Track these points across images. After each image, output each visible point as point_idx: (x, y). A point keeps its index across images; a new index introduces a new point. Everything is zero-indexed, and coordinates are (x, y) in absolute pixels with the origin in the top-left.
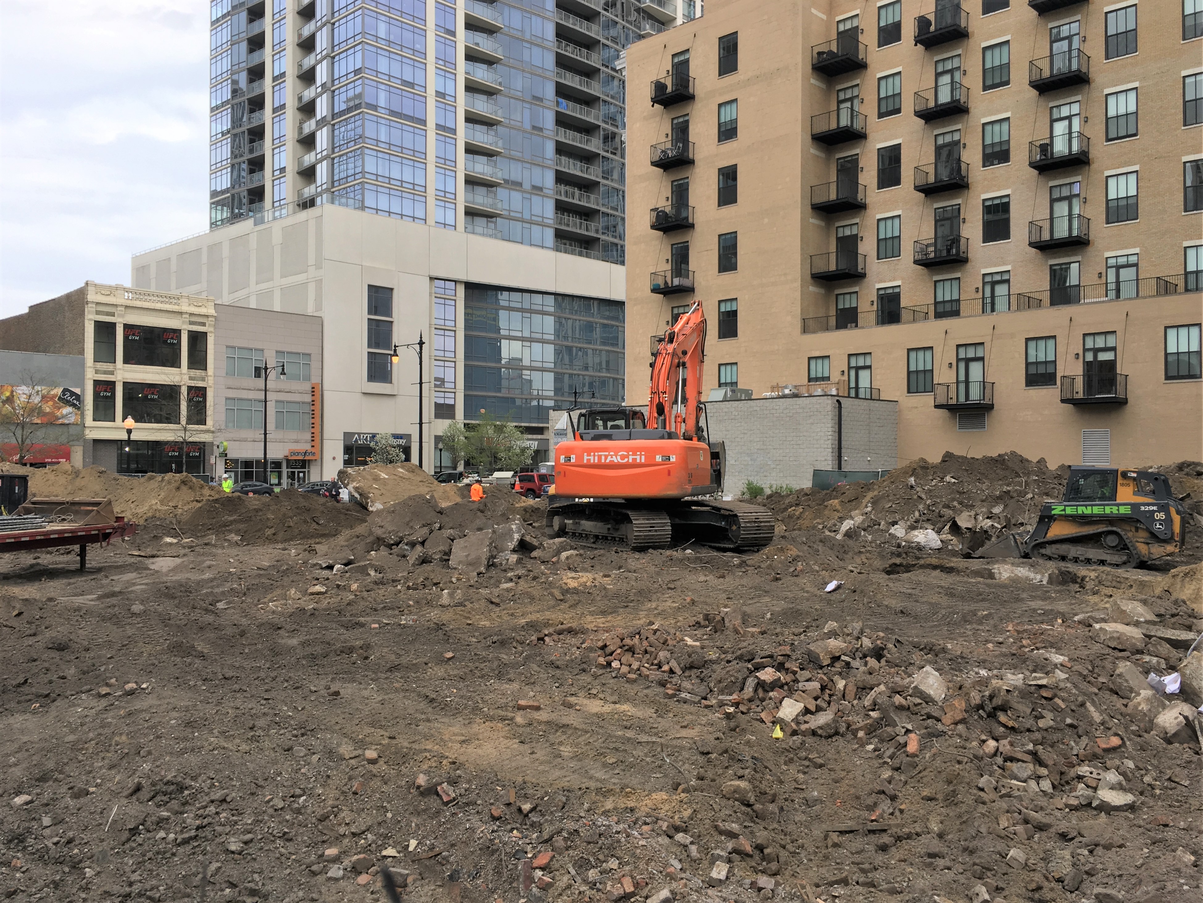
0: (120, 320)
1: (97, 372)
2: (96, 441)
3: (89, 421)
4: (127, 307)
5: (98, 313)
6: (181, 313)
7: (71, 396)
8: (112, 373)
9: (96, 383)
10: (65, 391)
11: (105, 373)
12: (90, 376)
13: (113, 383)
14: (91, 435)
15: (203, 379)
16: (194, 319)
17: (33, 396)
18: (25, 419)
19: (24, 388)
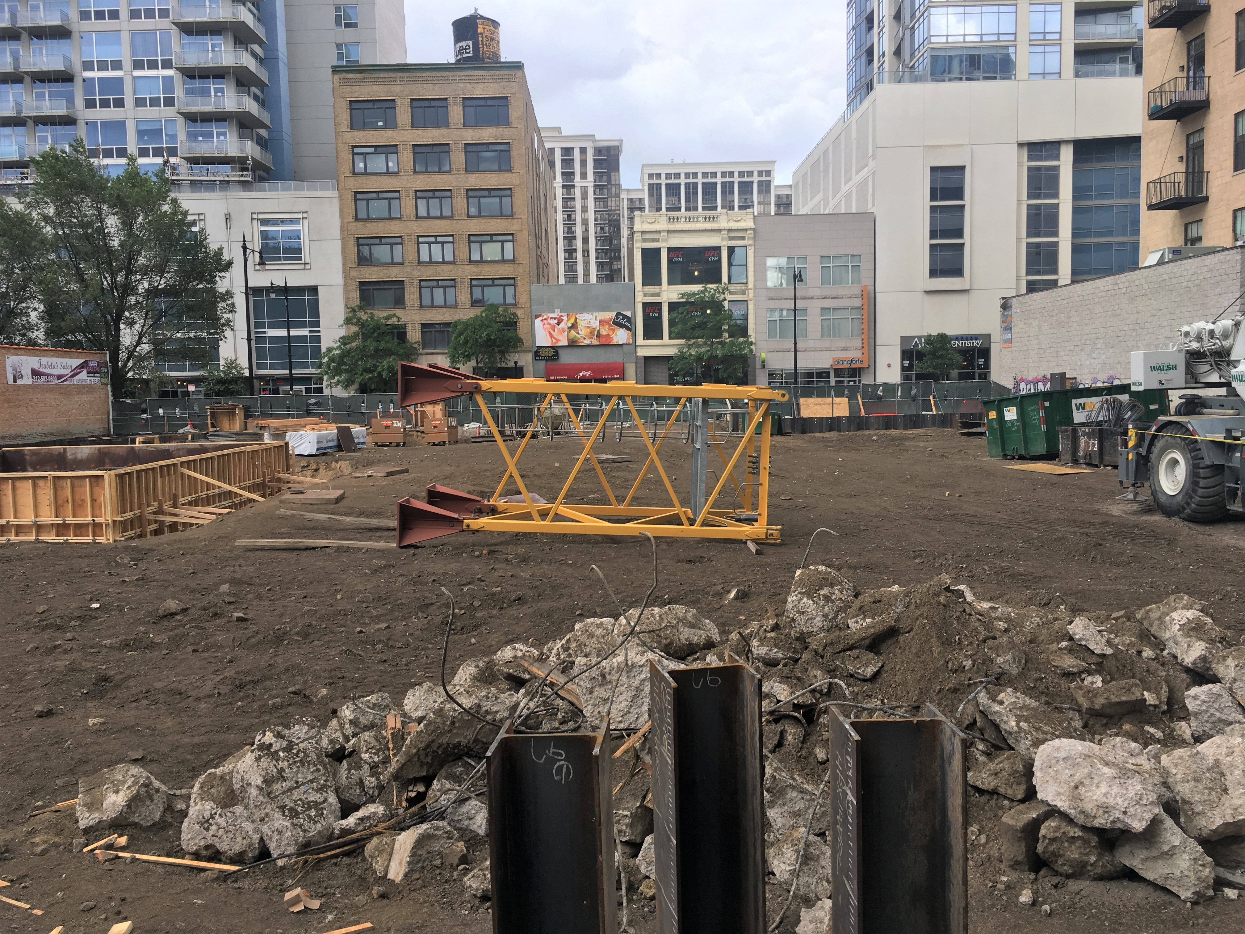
0: (663, 245)
1: (645, 295)
2: (647, 359)
3: (640, 340)
4: (669, 232)
5: (644, 240)
6: (719, 231)
7: (623, 319)
8: (658, 295)
9: (645, 305)
10: (618, 314)
11: (653, 295)
12: (640, 299)
13: (660, 304)
14: (642, 352)
15: (744, 293)
16: (733, 234)
17: (592, 321)
18: (587, 342)
19: (585, 314)
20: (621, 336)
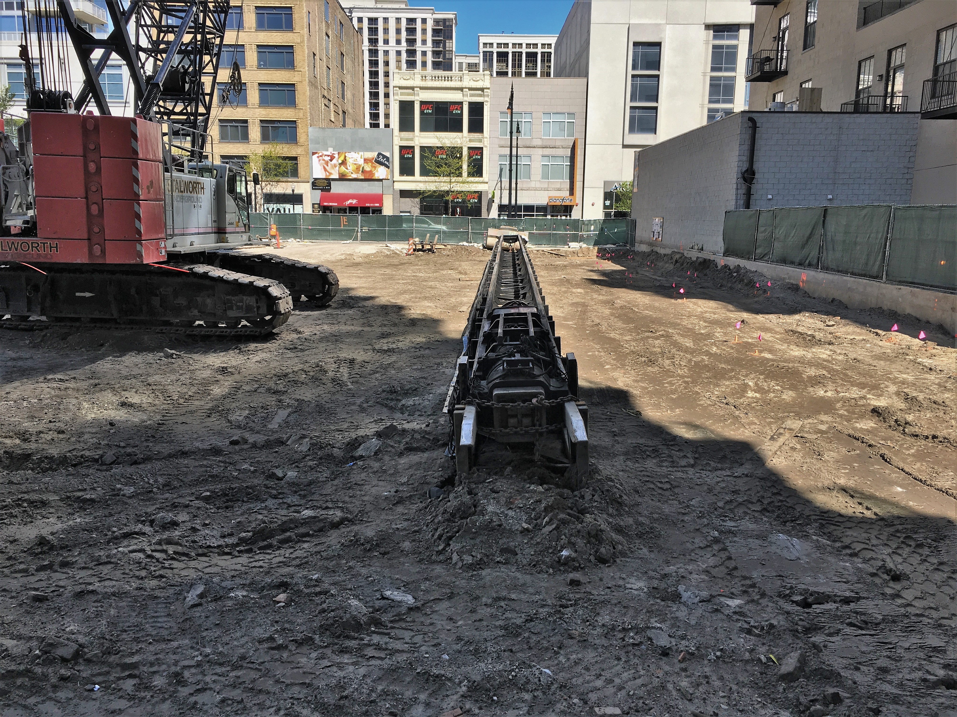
0: (417, 99)
1: (401, 139)
2: (402, 191)
3: (397, 176)
4: (421, 88)
5: (400, 94)
6: (463, 88)
7: (383, 158)
8: (412, 140)
10: (379, 154)
11: (407, 140)
12: (397, 142)
13: (413, 147)
14: (398, 186)
15: (480, 141)
16: (473, 92)
17: (359, 159)
18: (354, 176)
19: (353, 153)
20: (381, 172)
